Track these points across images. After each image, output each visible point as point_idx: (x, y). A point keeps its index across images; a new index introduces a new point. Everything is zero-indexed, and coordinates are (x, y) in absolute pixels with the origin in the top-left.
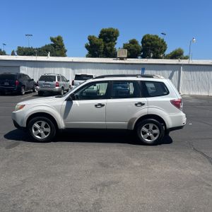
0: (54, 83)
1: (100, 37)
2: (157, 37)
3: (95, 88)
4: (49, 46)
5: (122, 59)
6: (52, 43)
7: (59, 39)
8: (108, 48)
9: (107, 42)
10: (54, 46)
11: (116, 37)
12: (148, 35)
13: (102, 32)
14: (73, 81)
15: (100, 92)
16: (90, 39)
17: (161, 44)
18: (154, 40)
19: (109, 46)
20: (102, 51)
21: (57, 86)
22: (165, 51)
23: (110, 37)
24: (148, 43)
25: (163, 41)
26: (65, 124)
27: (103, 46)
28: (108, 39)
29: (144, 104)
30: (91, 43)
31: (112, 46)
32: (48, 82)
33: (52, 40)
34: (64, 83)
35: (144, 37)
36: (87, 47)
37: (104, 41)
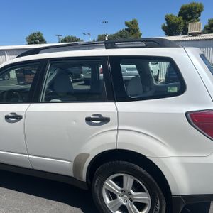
1: (180, 14)
4: (123, 31)
6: (127, 27)
7: (134, 22)
10: (128, 30)
11: (199, 13)
13: (183, 9)
20: (181, 30)
30: (168, 23)
33: (127, 24)
36: (164, 28)
37: (183, 19)
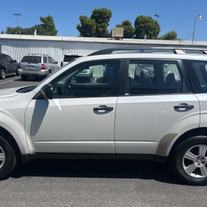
0: (40, 64)
1: (93, 17)
2: (150, 18)
3: (88, 71)
4: (39, 26)
5: (117, 38)
6: (42, 23)
7: (49, 19)
8: (101, 29)
9: (100, 23)
10: (44, 26)
11: (108, 18)
12: (142, 17)
13: (95, 12)
14: (62, 63)
15: (94, 76)
16: (82, 20)
17: (155, 26)
18: (147, 22)
19: (101, 27)
20: (94, 32)
21: (43, 68)
22: (158, 33)
23: (102, 18)
24: (141, 25)
25: (156, 23)
26: (35, 146)
27: (95, 27)
28: (101, 20)
29: (192, 107)
30: (82, 23)
31: (104, 27)
32: (31, 64)
33: (42, 20)
34: (52, 65)
35: (138, 19)
36: (78, 28)
37: (96, 22)
